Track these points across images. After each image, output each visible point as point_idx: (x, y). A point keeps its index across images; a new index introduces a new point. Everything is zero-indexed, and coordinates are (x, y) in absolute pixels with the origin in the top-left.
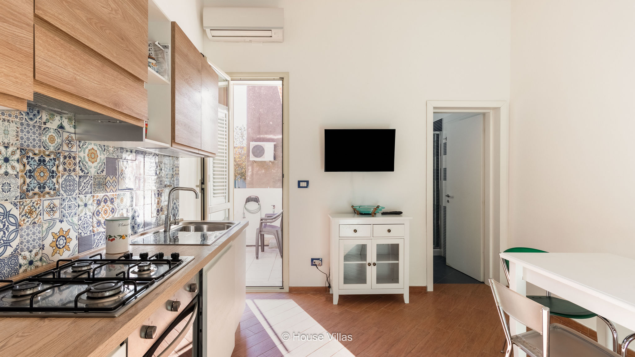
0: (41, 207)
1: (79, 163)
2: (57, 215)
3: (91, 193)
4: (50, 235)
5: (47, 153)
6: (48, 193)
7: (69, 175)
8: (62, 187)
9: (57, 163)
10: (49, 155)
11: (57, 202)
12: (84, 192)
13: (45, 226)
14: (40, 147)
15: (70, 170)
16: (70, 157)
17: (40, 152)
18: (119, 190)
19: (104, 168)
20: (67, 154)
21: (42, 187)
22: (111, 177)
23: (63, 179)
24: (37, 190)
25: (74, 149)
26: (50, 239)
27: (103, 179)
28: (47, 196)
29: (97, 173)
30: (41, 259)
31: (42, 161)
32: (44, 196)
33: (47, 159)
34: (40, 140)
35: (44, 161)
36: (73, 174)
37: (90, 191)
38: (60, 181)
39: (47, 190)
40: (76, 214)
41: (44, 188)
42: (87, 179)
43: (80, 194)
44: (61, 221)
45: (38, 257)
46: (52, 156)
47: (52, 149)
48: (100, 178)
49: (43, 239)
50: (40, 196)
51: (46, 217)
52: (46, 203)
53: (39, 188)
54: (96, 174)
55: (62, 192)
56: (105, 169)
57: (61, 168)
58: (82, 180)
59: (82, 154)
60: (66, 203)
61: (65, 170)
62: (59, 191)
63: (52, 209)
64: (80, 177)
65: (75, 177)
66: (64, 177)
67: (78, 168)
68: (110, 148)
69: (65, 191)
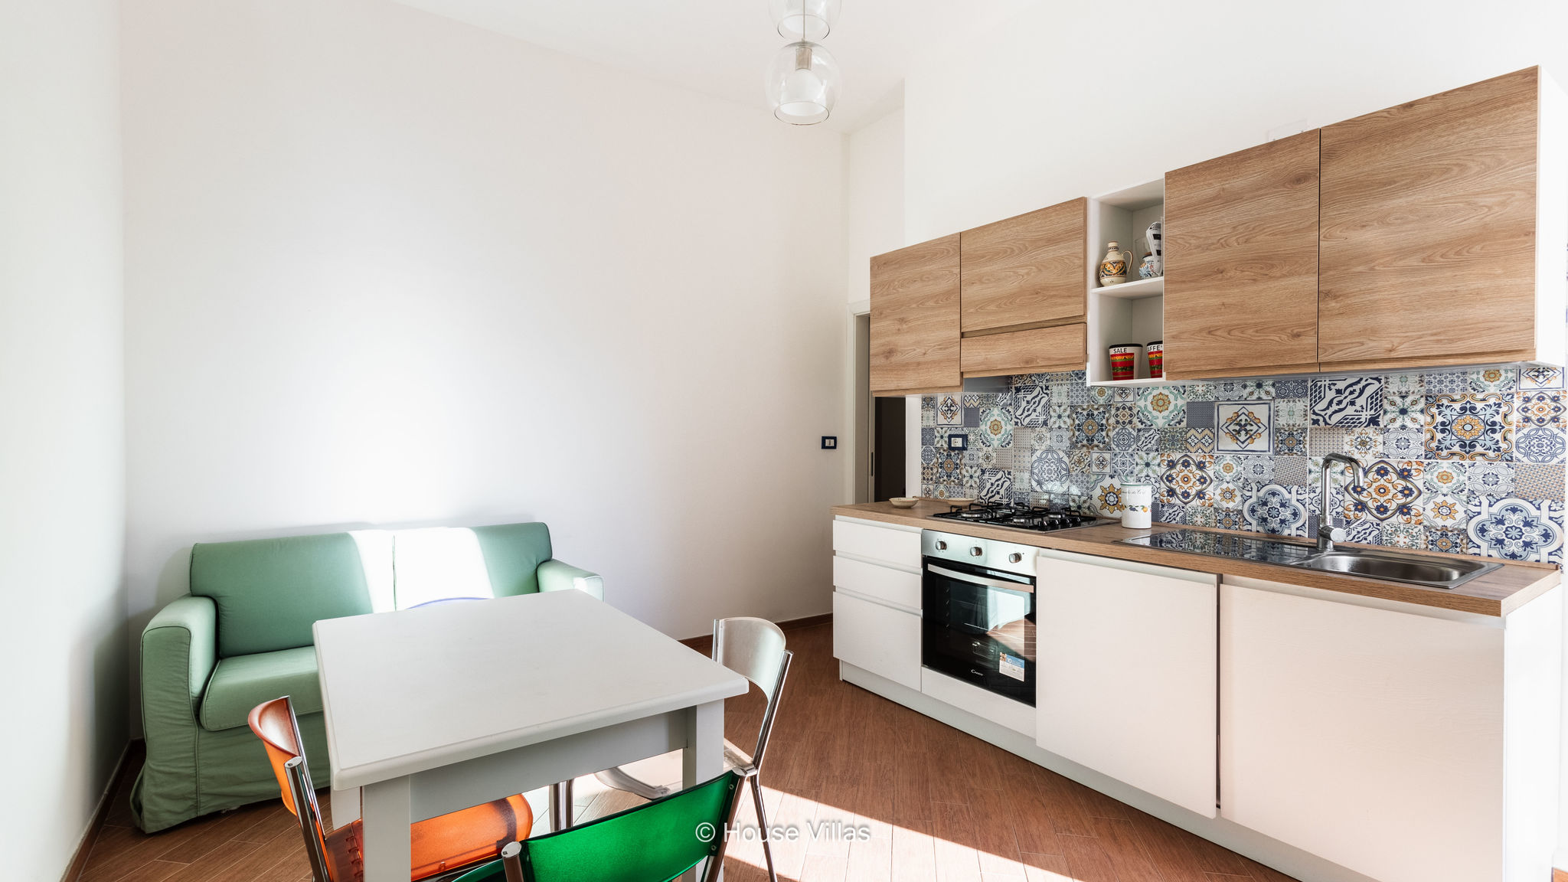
0: (1089, 459)
1: (1138, 414)
2: (1107, 470)
3: (1157, 450)
4: (1098, 487)
5: (1096, 407)
6: (1097, 446)
7: (1124, 428)
8: (1114, 441)
9: (1107, 415)
10: (1097, 409)
11: (1107, 456)
12: (1145, 448)
13: (1094, 478)
14: (1088, 402)
15: (1124, 423)
16: (1124, 408)
17: (1088, 406)
18: (1218, 450)
19: (1184, 417)
20: (1119, 405)
21: (1090, 440)
22: (1200, 431)
23: (1114, 433)
24: (1085, 442)
25: (1130, 398)
26: (1097, 493)
27: (1181, 433)
28: (1096, 448)
29: (1169, 425)
30: (1089, 508)
31: (1090, 415)
32: (1092, 448)
33: (1096, 413)
34: (1088, 396)
35: (1093, 415)
36: (1128, 427)
37: (1155, 448)
38: (1111, 434)
39: (1096, 442)
40: (1132, 473)
41: (1093, 441)
42: (1151, 433)
43: (1138, 450)
44: (1112, 477)
45: (1087, 505)
46: (1102, 409)
47: (1101, 402)
48: (1176, 432)
49: (1093, 489)
50: (1088, 448)
51: (1095, 469)
52: (1095, 456)
53: (1088, 440)
54: (1167, 426)
55: (1113, 446)
56: (1185, 420)
57: (1112, 421)
58: (1141, 433)
59: (1142, 403)
60: (1118, 458)
61: (1118, 422)
62: (1109, 444)
63: (1102, 463)
64: (1139, 430)
65: (1131, 430)
66: (1117, 430)
67: (1135, 420)
68: (1197, 388)
69: (1117, 446)
